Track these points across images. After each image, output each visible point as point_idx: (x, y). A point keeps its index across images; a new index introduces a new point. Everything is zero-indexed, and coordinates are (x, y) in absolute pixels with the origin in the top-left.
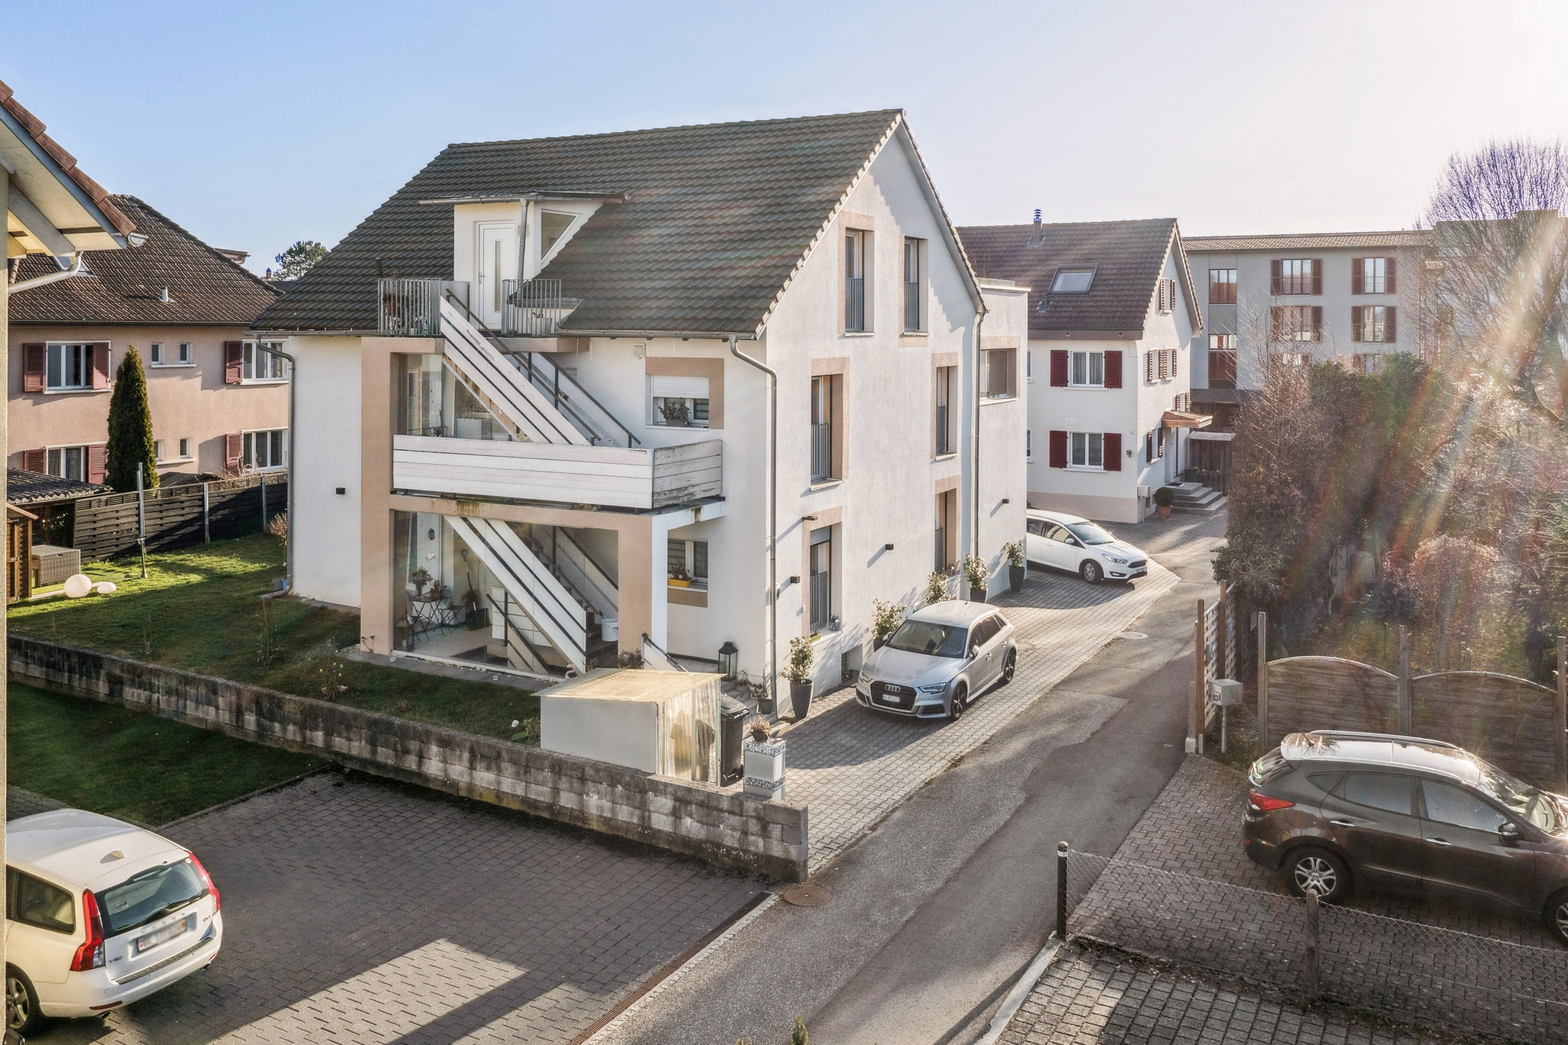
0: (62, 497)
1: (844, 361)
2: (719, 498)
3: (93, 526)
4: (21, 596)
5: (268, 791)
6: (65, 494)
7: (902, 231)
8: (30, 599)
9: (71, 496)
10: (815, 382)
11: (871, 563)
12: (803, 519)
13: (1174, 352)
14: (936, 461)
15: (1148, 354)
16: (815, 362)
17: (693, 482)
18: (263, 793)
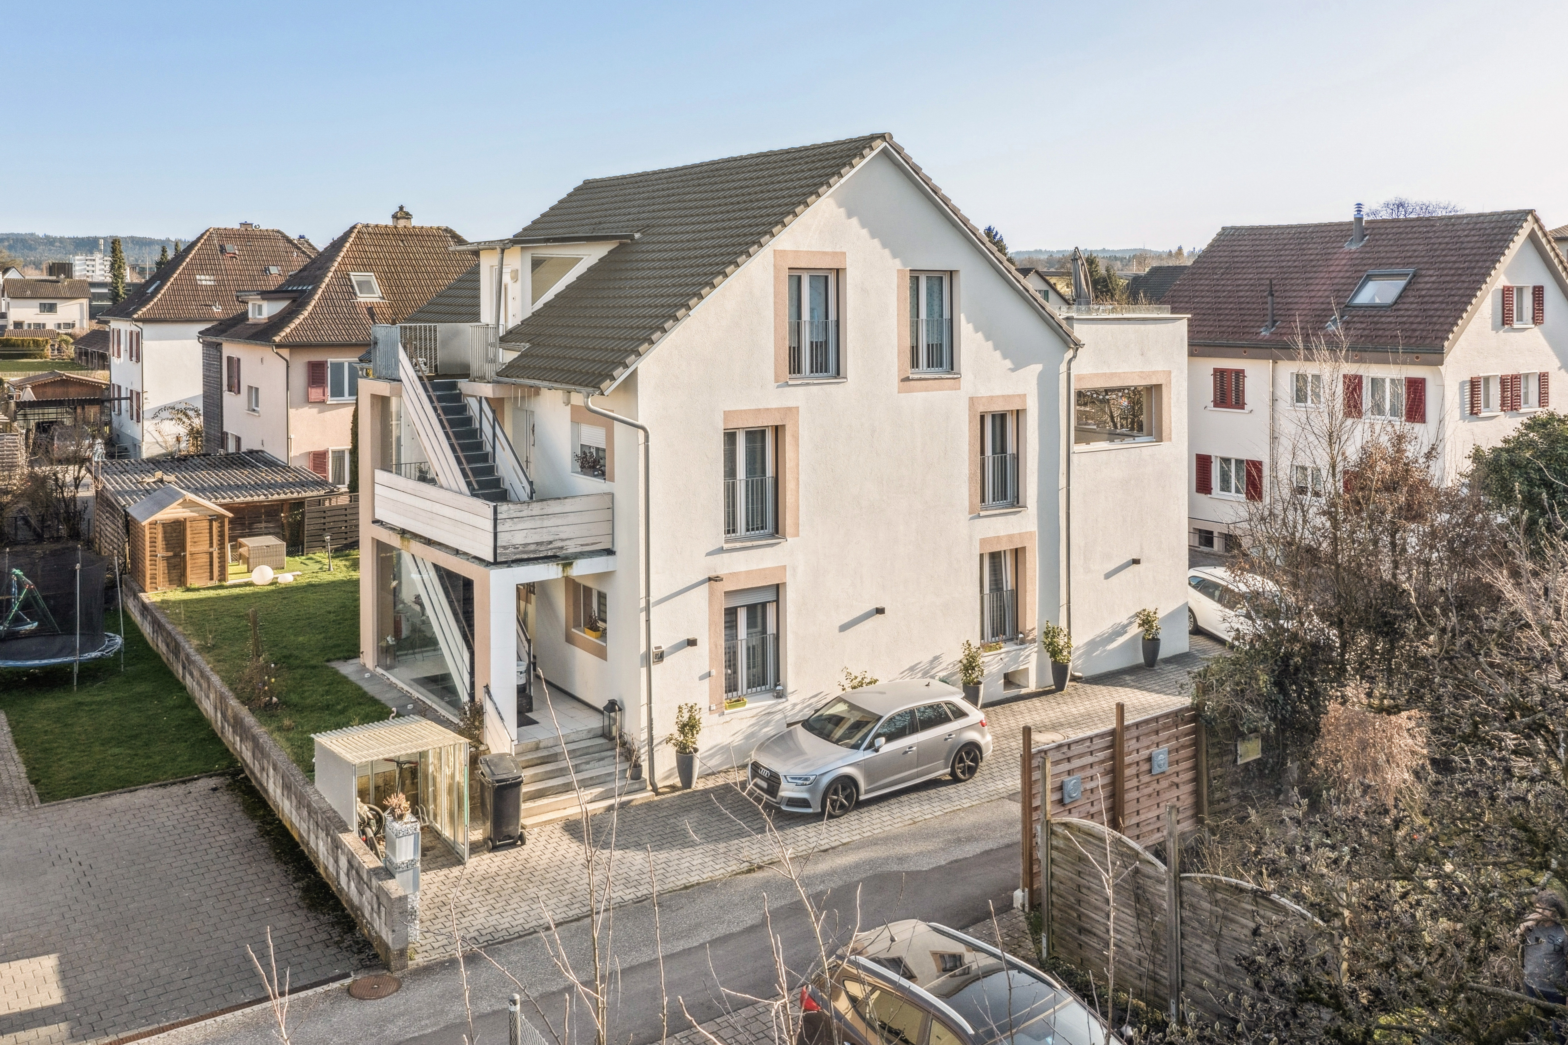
0: (295, 495)
1: (791, 411)
2: (610, 552)
3: (323, 521)
4: (220, 581)
5: (160, 786)
6: (299, 493)
7: (904, 264)
8: (225, 584)
9: (304, 494)
10: (730, 437)
11: (843, 628)
12: (710, 579)
13: (1543, 379)
14: (979, 516)
15: (1474, 384)
16: (727, 414)
17: (563, 536)
18: (152, 787)
